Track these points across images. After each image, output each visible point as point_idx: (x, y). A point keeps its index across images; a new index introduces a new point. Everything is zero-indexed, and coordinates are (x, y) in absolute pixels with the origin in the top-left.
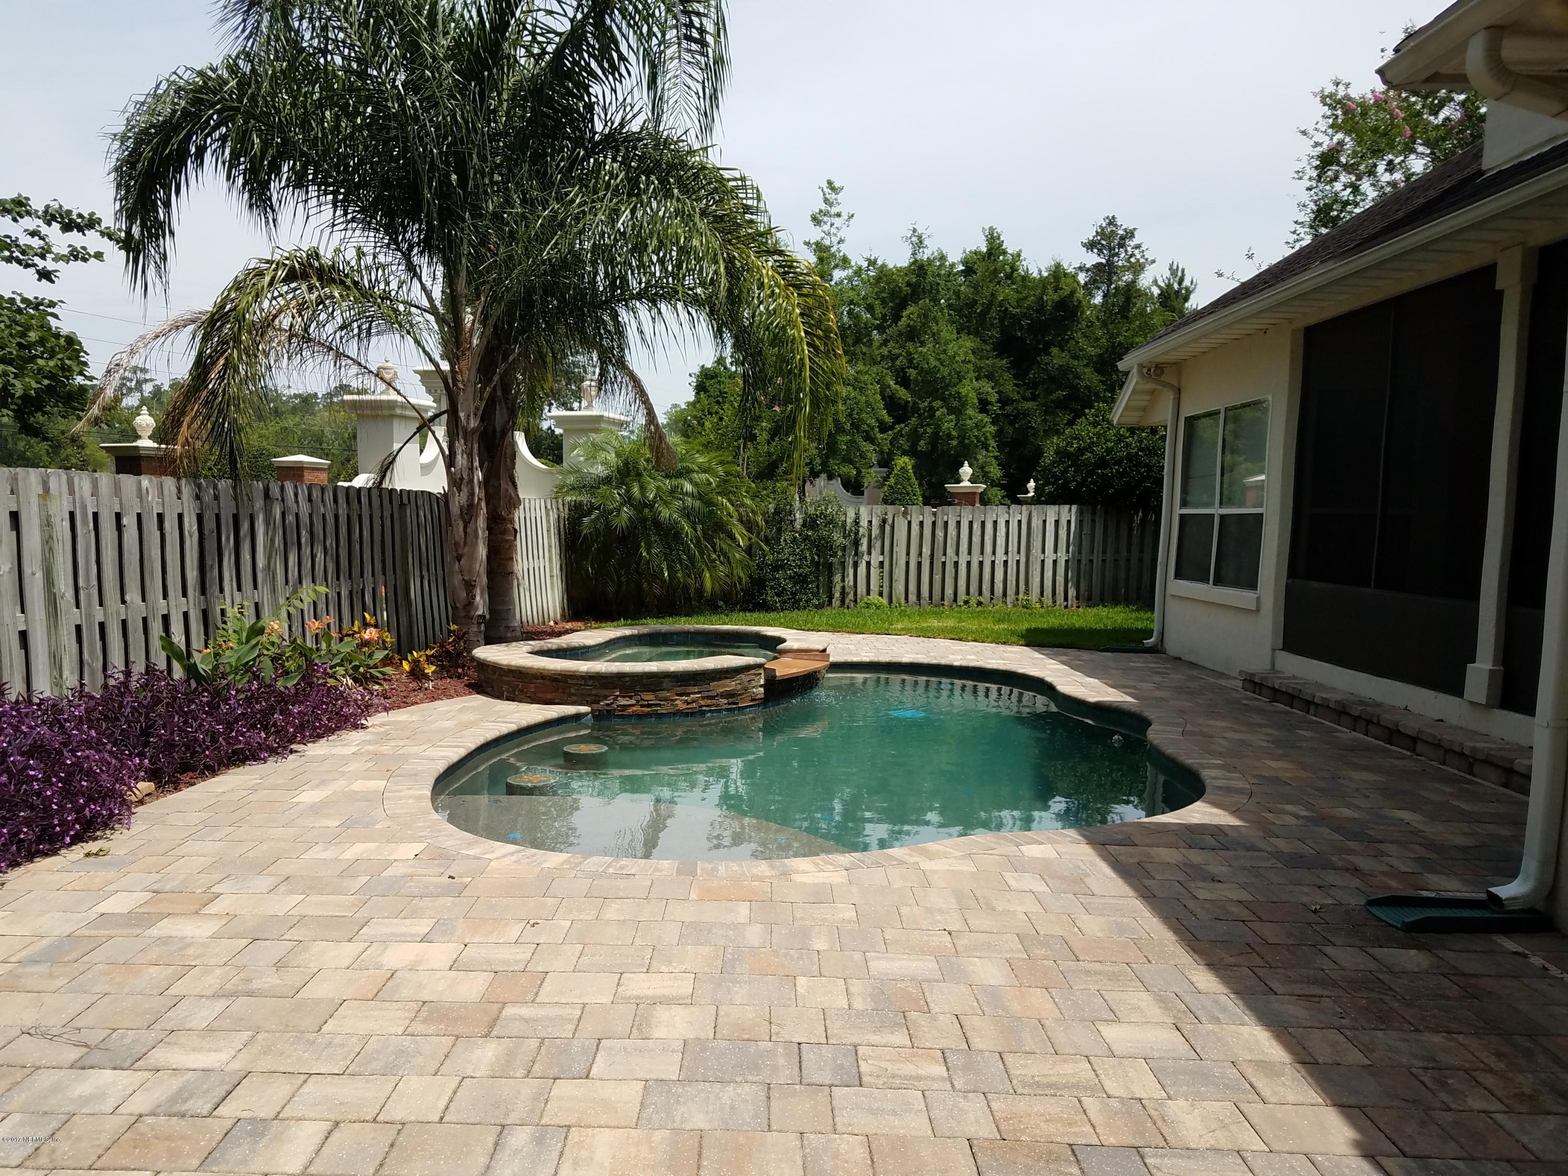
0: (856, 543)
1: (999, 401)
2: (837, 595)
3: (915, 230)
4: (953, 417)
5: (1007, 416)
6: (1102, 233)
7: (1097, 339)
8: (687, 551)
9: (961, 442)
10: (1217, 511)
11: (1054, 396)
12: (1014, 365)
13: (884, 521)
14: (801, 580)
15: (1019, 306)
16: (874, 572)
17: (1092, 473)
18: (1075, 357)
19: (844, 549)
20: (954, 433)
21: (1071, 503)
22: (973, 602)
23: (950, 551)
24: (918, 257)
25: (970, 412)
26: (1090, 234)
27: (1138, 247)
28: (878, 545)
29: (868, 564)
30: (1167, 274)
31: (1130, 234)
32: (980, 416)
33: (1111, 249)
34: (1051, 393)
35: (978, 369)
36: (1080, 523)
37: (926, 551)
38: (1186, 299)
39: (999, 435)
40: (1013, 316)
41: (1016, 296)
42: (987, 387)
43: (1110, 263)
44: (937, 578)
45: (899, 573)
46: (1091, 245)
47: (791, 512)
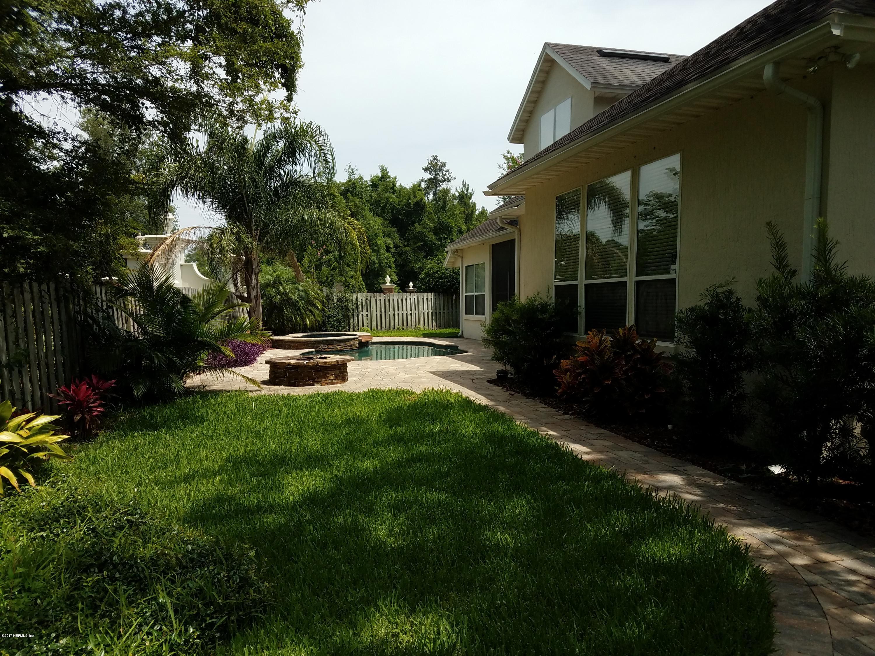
0: (357, 307)
1: (394, 247)
2: (352, 327)
3: (350, 166)
4: (375, 254)
5: (398, 253)
6: (431, 163)
7: (434, 220)
8: (300, 311)
9: (380, 265)
10: (474, 294)
11: (417, 245)
12: (399, 231)
13: (367, 299)
14: (339, 322)
15: (399, 205)
16: (365, 318)
17: (438, 281)
18: (425, 228)
19: (353, 310)
20: (376, 261)
21: (431, 292)
22: (401, 328)
23: (391, 310)
24: (353, 178)
25: (382, 252)
26: (426, 164)
27: (448, 171)
28: (365, 308)
29: (362, 315)
30: (461, 186)
31: (444, 165)
32: (387, 254)
33: (435, 172)
34: (416, 243)
35: (384, 232)
36: (435, 299)
37: (383, 310)
38: (470, 198)
39: (395, 262)
40: (397, 209)
41: (398, 199)
42: (388, 240)
43: (435, 178)
44: (388, 320)
45: (374, 318)
46: (426, 169)
47: (332, 296)
